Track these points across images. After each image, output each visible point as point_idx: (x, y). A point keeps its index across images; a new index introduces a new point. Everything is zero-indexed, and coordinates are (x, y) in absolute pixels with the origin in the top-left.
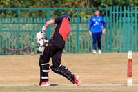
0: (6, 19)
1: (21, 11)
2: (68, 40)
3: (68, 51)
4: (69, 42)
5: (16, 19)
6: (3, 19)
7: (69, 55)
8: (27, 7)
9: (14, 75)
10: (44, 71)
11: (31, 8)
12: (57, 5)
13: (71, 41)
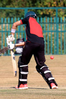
2: (47, 41)
4: (48, 43)
10: (22, 73)
12: (36, 4)
13: (50, 42)
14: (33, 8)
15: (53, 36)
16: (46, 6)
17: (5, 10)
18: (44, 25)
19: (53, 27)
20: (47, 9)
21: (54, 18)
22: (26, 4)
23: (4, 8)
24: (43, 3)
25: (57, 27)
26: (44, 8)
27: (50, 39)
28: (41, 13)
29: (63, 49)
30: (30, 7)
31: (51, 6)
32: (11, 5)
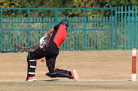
0: (17, 19)
1: (31, 10)
2: (75, 38)
3: (75, 48)
4: (77, 40)
5: (26, 18)
6: (14, 18)
8: (37, 7)
11: (40, 8)
12: (65, 5)
15: (81, 33)
17: (37, 11)
18: (73, 24)
19: (81, 26)
21: (83, 18)
22: (56, 4)
24: (72, 3)
25: (84, 25)
26: (72, 9)
27: (78, 37)
28: (71, 14)
29: (90, 46)
30: (60, 7)
31: (79, 6)
32: (43, 6)
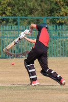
0: (7, 27)
1: (21, 19)
2: (62, 45)
3: (62, 54)
4: (63, 47)
5: (16, 26)
6: (4, 26)
7: (62, 58)
8: (26, 16)
9: (14, 76)
10: (30, 71)
11: (29, 17)
12: (53, 14)
13: (65, 46)
14: (51, 18)
16: (62, 16)
17: (26, 19)
20: (63, 18)
22: (44, 14)
23: (26, 18)
24: (60, 13)
26: (60, 17)
27: (64, 44)
28: (58, 22)
30: (48, 16)
31: (66, 15)
32: (32, 15)
